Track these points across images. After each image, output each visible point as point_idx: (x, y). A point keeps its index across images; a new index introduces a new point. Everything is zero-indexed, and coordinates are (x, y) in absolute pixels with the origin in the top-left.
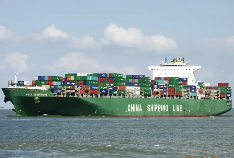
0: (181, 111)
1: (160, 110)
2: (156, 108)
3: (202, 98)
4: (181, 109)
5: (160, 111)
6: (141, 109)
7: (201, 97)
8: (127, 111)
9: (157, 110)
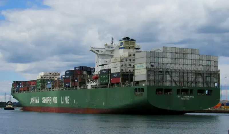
0: (68, 103)
1: (51, 101)
2: (48, 100)
3: (93, 86)
4: (68, 101)
5: (51, 103)
6: (38, 101)
7: (91, 85)
8: (31, 102)
9: (49, 101)
